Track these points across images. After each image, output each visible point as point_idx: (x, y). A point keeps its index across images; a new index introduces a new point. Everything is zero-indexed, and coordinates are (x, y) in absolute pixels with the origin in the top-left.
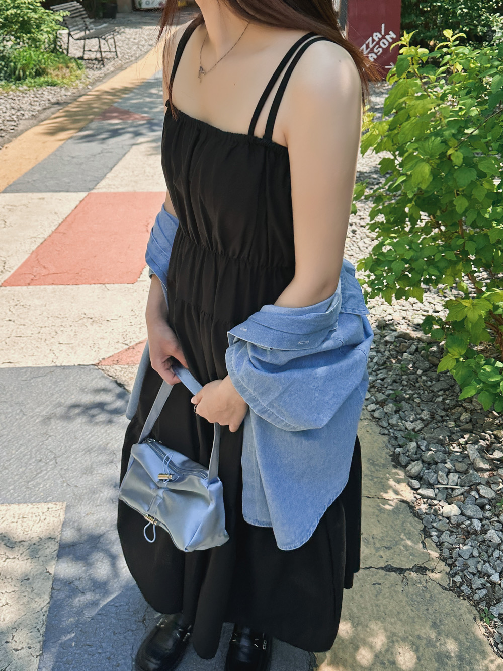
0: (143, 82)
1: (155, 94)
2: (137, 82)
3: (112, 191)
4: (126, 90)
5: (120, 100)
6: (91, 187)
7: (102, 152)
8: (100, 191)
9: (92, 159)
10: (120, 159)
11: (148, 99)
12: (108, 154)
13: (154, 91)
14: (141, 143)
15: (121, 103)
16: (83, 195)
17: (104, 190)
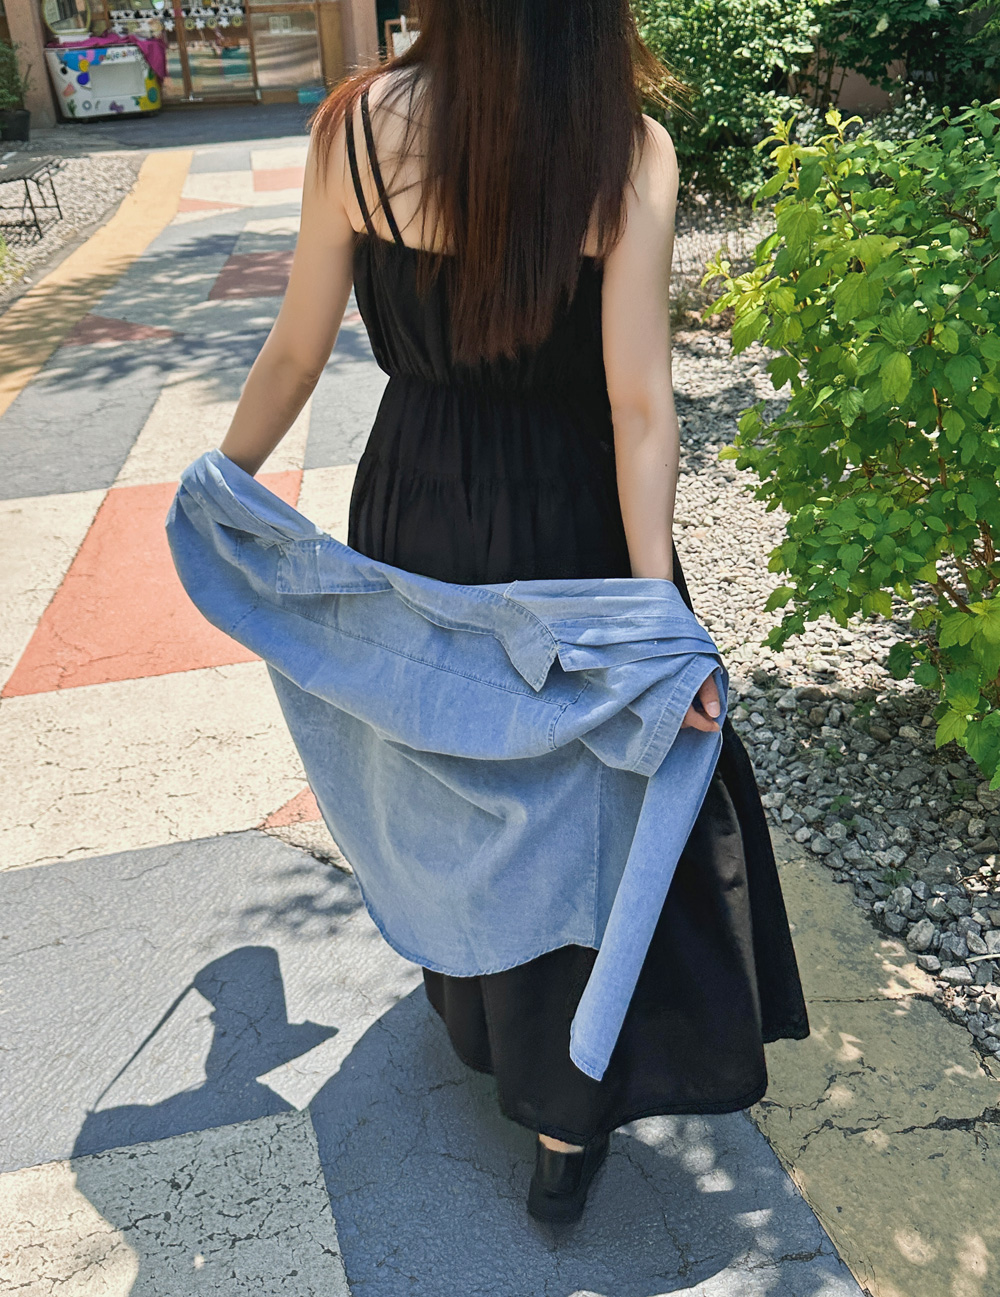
0: (132, 263)
1: (165, 285)
2: (121, 263)
3: (155, 481)
4: (101, 281)
5: (100, 302)
6: (109, 478)
7: (102, 406)
8: (129, 484)
9: (87, 423)
10: (145, 418)
11: (155, 296)
12: (115, 410)
13: (160, 278)
14: (176, 384)
15: (101, 307)
16: (98, 496)
17: (138, 482)
